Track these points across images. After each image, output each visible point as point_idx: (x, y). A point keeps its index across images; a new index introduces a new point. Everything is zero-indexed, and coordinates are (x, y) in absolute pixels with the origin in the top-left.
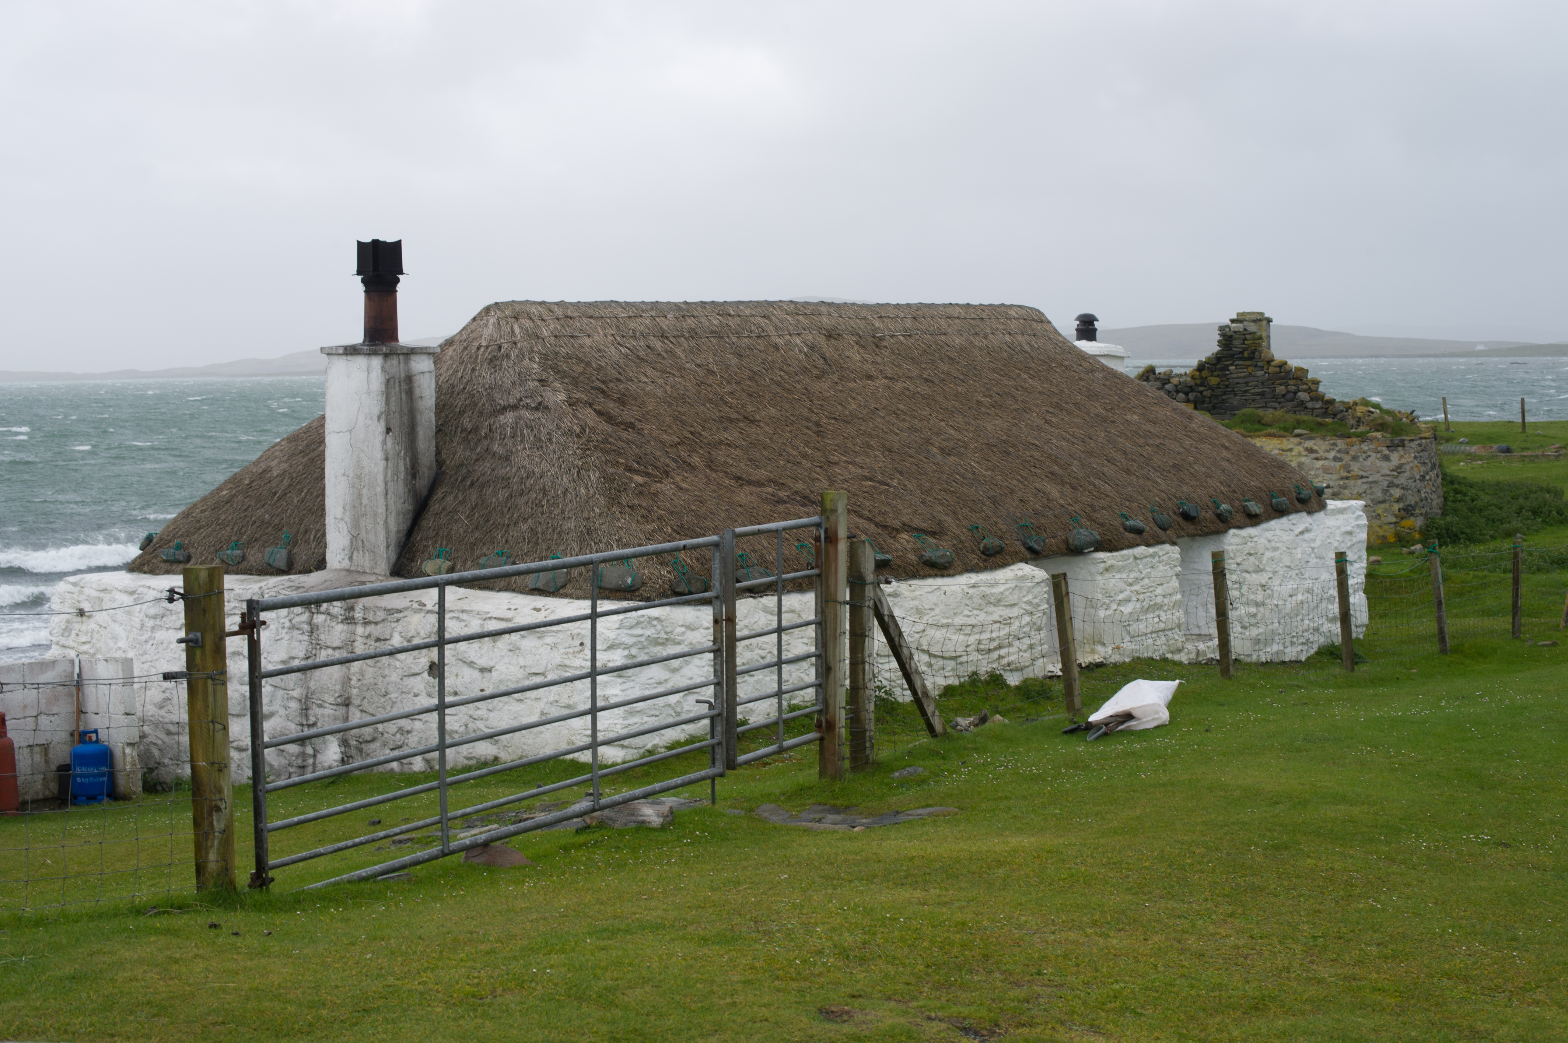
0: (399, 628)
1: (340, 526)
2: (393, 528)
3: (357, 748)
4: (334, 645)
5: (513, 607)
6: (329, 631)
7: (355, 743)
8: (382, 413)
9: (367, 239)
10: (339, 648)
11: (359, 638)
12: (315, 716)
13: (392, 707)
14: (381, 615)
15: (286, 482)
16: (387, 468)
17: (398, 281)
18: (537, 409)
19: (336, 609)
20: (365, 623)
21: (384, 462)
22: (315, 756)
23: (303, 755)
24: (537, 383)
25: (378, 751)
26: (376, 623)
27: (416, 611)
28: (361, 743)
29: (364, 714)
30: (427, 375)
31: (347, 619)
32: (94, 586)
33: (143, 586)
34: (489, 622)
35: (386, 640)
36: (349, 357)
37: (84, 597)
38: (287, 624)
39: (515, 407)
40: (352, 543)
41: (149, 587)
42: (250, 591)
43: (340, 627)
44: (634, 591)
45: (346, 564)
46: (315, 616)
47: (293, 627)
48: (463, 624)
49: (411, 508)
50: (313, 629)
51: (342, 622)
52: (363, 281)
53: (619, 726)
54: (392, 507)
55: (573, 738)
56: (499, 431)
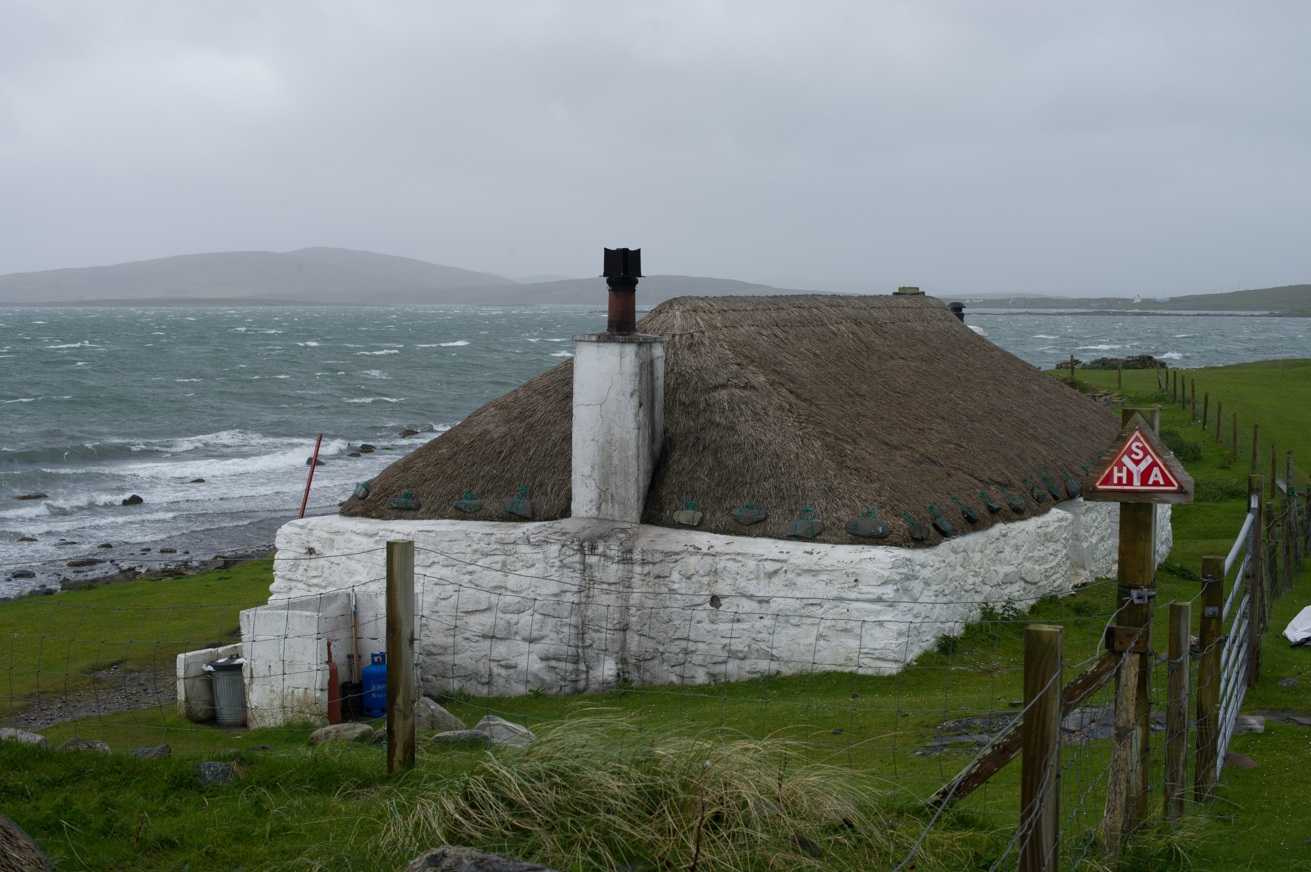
0: (678, 568)
1: (588, 482)
2: (642, 485)
3: (635, 665)
4: (611, 581)
5: (785, 551)
6: (603, 570)
7: (634, 661)
8: (635, 391)
9: (613, 248)
10: (615, 584)
11: (636, 576)
12: (592, 639)
13: (675, 632)
14: (658, 557)
16: (638, 435)
17: (637, 282)
18: (745, 388)
19: (613, 552)
20: (643, 564)
21: (636, 431)
22: (587, 672)
23: (577, 671)
24: (736, 367)
25: (657, 667)
26: (654, 564)
27: (692, 554)
28: (640, 661)
29: (642, 638)
30: (660, 359)
31: (624, 560)
32: (325, 529)
33: (385, 530)
34: (765, 563)
35: (666, 577)
37: (314, 538)
38: (558, 563)
39: (724, 386)
40: (600, 496)
41: (392, 531)
42: (512, 536)
43: (615, 567)
44: (883, 538)
45: (594, 513)
46: (587, 557)
47: (563, 566)
48: (739, 564)
49: (650, 467)
50: (586, 567)
51: (618, 562)
52: (608, 282)
53: (893, 645)
55: (851, 655)
56: (717, 406)
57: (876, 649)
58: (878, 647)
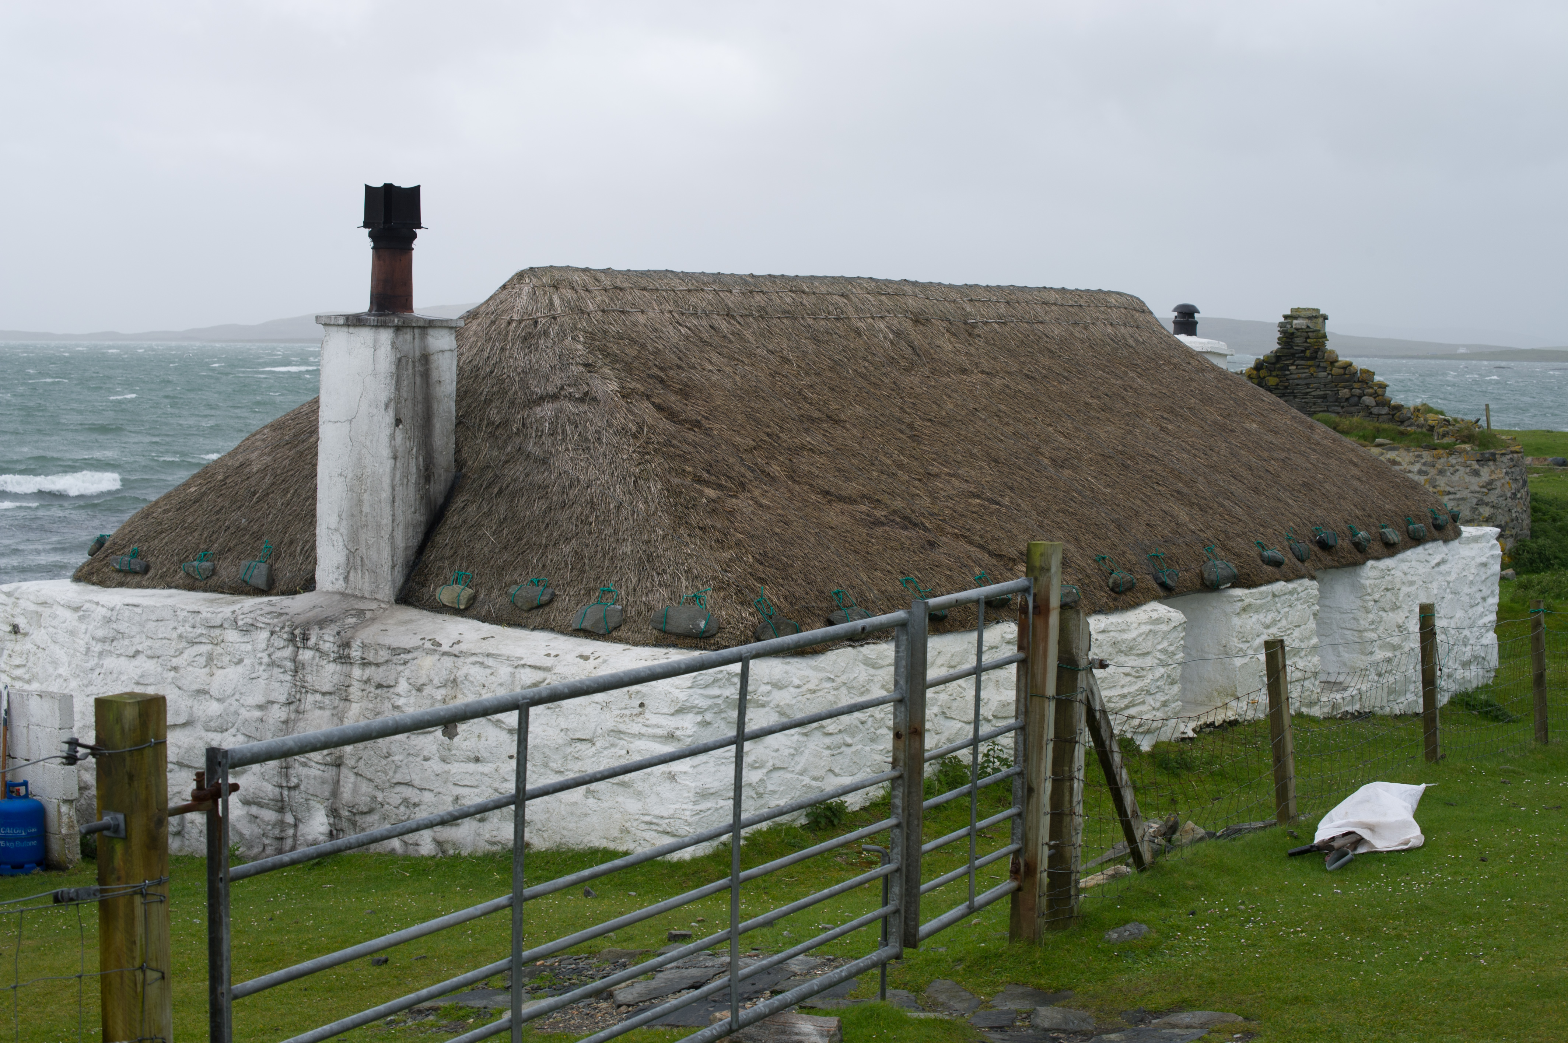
0: (407, 673)
1: (334, 538)
2: (400, 543)
3: (349, 820)
4: (324, 690)
5: (553, 653)
6: (318, 671)
7: (347, 813)
8: (390, 400)
9: (378, 183)
10: (330, 693)
11: (355, 683)
12: (298, 776)
13: (395, 772)
14: (384, 655)
15: (268, 480)
16: (394, 468)
17: (415, 236)
18: (582, 400)
19: (327, 645)
20: (364, 664)
21: (391, 461)
22: (296, 826)
23: (281, 824)
24: (581, 368)
25: (376, 825)
26: (377, 665)
27: (429, 652)
28: (355, 814)
29: (359, 778)
30: (447, 354)
31: (340, 658)
32: (32, 598)
33: (90, 601)
34: (522, 671)
35: (389, 687)
36: (351, 330)
37: (19, 610)
38: (266, 660)
39: (554, 397)
40: (348, 559)
41: (97, 603)
42: (220, 616)
43: (332, 667)
44: (708, 637)
45: (340, 585)
46: (301, 651)
47: (272, 664)
48: (488, 671)
49: (423, 519)
50: (298, 668)
51: (334, 661)
52: (371, 235)
53: (688, 813)
54: (400, 518)
55: (628, 825)
56: (534, 427)
57: (662, 817)
58: (665, 814)
